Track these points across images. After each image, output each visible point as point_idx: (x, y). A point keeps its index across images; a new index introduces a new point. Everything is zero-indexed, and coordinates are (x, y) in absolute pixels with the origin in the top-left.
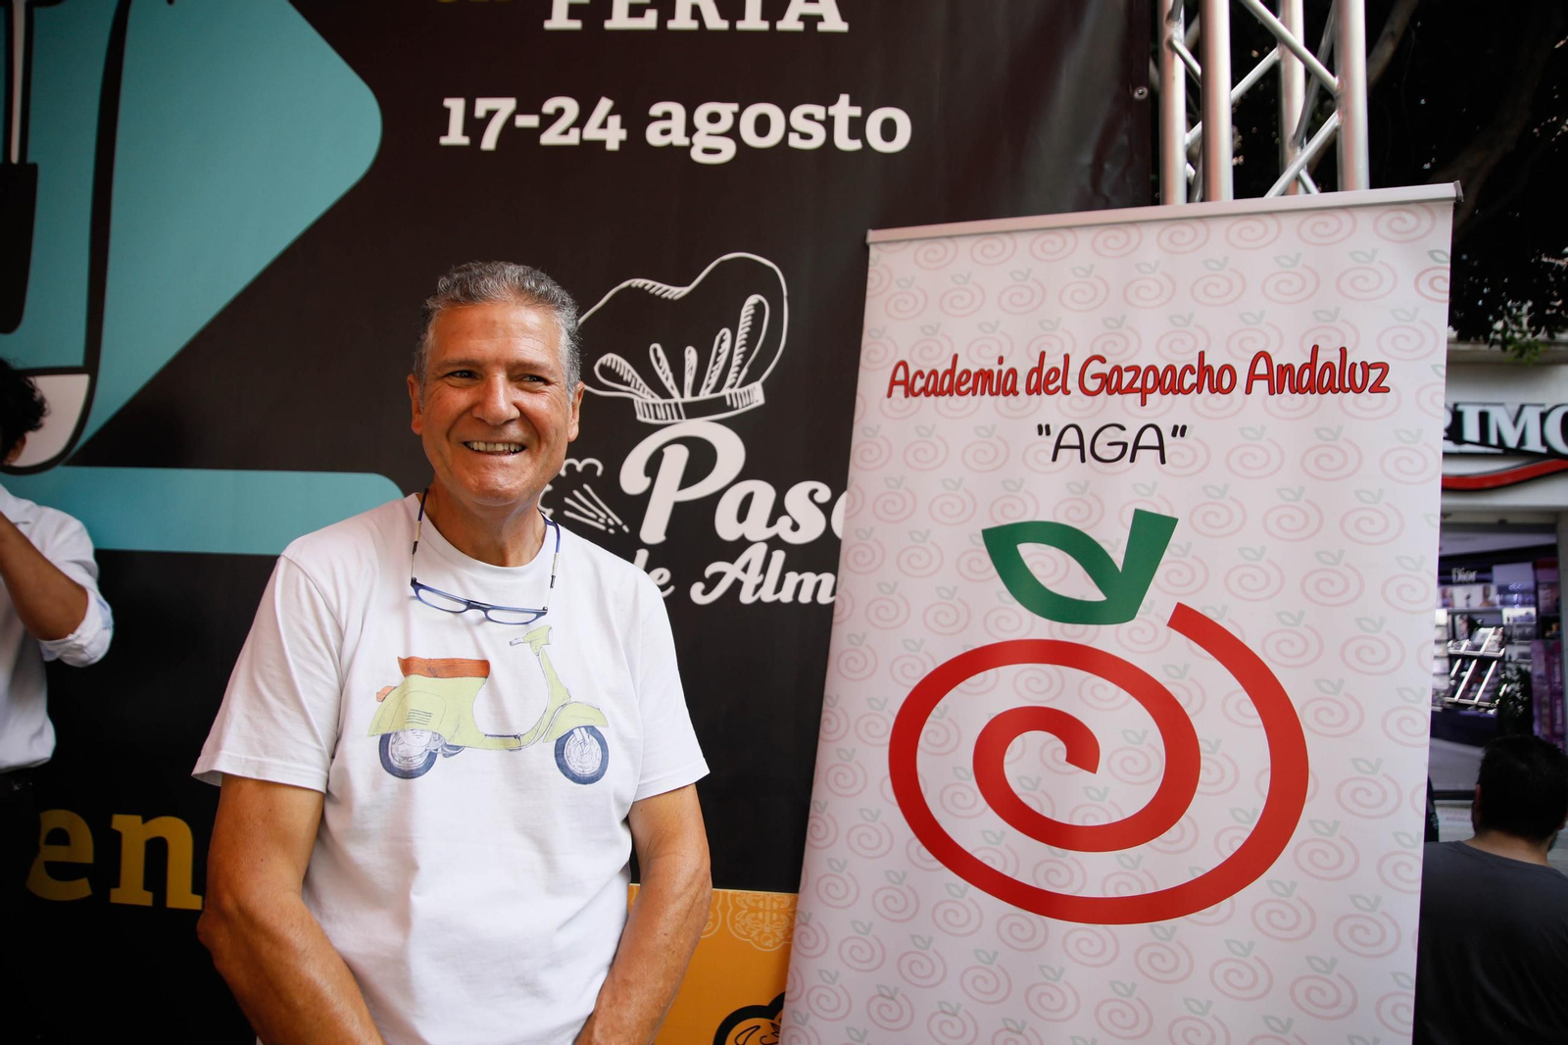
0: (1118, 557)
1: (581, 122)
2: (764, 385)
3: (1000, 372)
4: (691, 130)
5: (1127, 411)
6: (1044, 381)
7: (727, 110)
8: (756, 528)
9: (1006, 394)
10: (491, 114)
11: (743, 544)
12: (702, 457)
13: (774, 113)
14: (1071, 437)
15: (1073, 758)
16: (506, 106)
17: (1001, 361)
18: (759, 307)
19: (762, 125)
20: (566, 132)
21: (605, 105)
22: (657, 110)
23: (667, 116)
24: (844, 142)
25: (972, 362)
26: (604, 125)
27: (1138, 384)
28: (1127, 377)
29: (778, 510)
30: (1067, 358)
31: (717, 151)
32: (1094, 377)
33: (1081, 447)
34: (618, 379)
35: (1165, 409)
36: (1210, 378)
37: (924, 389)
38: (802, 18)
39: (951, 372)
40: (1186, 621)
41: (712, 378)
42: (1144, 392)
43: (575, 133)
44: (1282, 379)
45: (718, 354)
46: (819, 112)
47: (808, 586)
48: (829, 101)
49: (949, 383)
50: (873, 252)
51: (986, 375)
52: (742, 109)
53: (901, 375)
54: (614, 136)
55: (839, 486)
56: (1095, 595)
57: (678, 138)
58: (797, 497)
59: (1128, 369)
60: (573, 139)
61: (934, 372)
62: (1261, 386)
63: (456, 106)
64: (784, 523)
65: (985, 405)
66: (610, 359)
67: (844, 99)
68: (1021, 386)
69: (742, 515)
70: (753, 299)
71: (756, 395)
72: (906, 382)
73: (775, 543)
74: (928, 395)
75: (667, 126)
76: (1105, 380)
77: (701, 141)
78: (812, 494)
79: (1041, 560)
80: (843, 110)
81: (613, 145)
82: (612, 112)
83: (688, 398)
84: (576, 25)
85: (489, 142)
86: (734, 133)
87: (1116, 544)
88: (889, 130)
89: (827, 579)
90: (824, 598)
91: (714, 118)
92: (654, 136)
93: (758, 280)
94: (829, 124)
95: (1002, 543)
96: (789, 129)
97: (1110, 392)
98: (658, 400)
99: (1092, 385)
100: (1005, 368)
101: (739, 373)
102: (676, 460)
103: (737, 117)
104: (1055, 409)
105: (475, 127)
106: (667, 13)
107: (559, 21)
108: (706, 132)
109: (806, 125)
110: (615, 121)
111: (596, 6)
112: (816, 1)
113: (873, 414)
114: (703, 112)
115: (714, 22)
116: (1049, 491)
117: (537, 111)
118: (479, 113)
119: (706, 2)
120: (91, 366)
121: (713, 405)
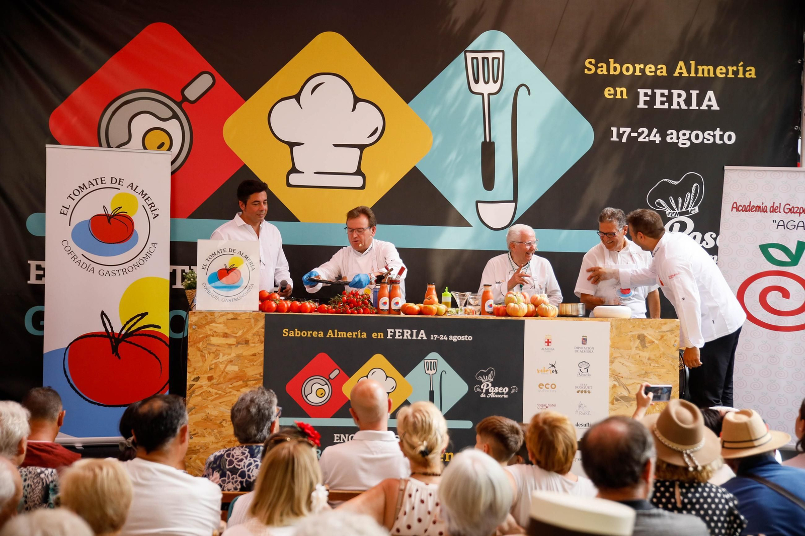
0: (794, 251)
1: (649, 135)
2: (698, 207)
3: (763, 206)
4: (678, 138)
5: (795, 217)
6: (774, 209)
7: (687, 132)
9: (764, 212)
10: (624, 132)
12: (683, 226)
13: (700, 133)
14: (781, 223)
15: (784, 296)
16: (628, 130)
17: (763, 204)
18: (697, 187)
19: (697, 137)
20: (645, 138)
21: (655, 130)
22: (669, 132)
23: (672, 134)
24: (718, 142)
25: (755, 204)
26: (655, 136)
27: (798, 211)
28: (796, 209)
29: (703, 240)
30: (780, 204)
31: (685, 144)
32: (787, 209)
33: (784, 226)
34: (662, 206)
37: (742, 210)
38: (707, 106)
39: (749, 206)
41: (685, 206)
42: (800, 213)
43: (647, 138)
45: (687, 199)
46: (712, 133)
48: (714, 130)
49: (749, 209)
50: (725, 172)
51: (759, 207)
52: (692, 132)
53: (735, 206)
54: (658, 139)
55: (718, 234)
56: (788, 260)
57: (675, 140)
58: (707, 236)
59: (796, 208)
60: (647, 140)
61: (745, 206)
63: (614, 129)
64: (704, 243)
65: (759, 214)
66: (659, 200)
67: (718, 129)
68: (768, 210)
70: (695, 185)
71: (696, 210)
72: (736, 207)
74: (743, 211)
75: (672, 137)
76: (790, 210)
77: (681, 141)
78: (711, 235)
79: (774, 252)
80: (718, 132)
81: (658, 142)
82: (657, 133)
83: (680, 211)
84: (646, 107)
85: (624, 140)
86: (689, 139)
87: (793, 249)
88: (730, 138)
91: (684, 135)
92: (668, 139)
93: (697, 180)
94: (714, 136)
95: (764, 248)
96: (704, 138)
97: (791, 213)
98: (672, 211)
99: (787, 211)
100: (764, 206)
101: (693, 203)
102: (677, 226)
103: (690, 134)
104: (777, 216)
105: (620, 136)
106: (671, 104)
107: (641, 105)
108: (682, 139)
109: (708, 137)
110: (658, 135)
111: (651, 101)
112: (711, 100)
113: (727, 215)
114: (681, 133)
115: (684, 107)
116: (776, 236)
117: (637, 132)
118: (621, 132)
119: (681, 100)
120: (515, 200)
121: (686, 213)
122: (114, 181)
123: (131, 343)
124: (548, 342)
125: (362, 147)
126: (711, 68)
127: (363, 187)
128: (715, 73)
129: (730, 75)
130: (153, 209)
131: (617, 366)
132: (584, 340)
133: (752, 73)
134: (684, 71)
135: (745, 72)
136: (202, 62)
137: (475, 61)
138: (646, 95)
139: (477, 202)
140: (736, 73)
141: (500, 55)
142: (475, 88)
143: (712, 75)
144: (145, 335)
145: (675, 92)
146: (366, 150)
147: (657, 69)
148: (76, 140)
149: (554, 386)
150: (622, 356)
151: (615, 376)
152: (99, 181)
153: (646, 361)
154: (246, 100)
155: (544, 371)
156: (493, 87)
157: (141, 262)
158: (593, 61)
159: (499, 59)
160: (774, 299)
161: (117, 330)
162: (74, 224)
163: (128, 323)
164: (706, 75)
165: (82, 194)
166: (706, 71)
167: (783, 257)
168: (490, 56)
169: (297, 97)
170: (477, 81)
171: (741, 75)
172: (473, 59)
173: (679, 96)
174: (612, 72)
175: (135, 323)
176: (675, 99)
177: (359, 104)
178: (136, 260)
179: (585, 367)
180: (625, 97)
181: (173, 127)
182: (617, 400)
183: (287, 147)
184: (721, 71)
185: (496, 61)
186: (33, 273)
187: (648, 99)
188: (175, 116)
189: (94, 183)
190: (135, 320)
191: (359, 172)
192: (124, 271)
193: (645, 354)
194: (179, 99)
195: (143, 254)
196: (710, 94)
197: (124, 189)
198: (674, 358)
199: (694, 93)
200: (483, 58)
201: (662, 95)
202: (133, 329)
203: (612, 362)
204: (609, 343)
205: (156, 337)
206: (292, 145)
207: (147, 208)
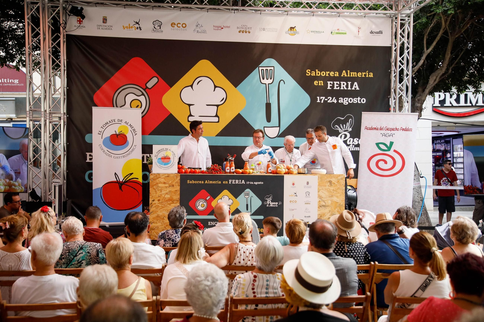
0: (389, 146)
1: (332, 100)
4: (343, 101)
5: (389, 132)
6: (381, 129)
7: (347, 99)
8: (351, 143)
9: (377, 130)
10: (322, 99)
11: (350, 145)
12: (346, 136)
13: (352, 99)
14: (384, 134)
15: (385, 163)
16: (324, 98)
17: (377, 127)
19: (351, 100)
21: (334, 98)
22: (340, 99)
23: (341, 99)
24: (359, 102)
25: (374, 127)
29: (353, 141)
30: (383, 127)
31: (346, 103)
34: (337, 128)
35: (393, 132)
36: (397, 129)
38: (355, 88)
40: (395, 151)
41: (346, 128)
42: (391, 130)
44: (403, 130)
46: (356, 99)
47: (357, 149)
48: (357, 98)
49: (371, 129)
50: (362, 114)
51: (375, 128)
52: (349, 98)
54: (335, 101)
55: (359, 138)
56: (387, 149)
57: (342, 102)
58: (355, 140)
59: (389, 128)
60: (331, 102)
62: (401, 130)
63: (318, 98)
64: (354, 142)
65: (375, 131)
66: (336, 126)
67: (359, 97)
68: (379, 129)
69: (350, 142)
70: (350, 119)
71: (351, 129)
72: (367, 128)
73: (353, 144)
74: (369, 130)
75: (341, 100)
77: (344, 102)
79: (381, 146)
80: (359, 99)
81: (335, 103)
83: (344, 130)
84: (331, 88)
85: (322, 102)
86: (348, 101)
87: (388, 145)
88: (363, 101)
89: (358, 148)
90: (358, 150)
91: (346, 99)
92: (340, 101)
93: (351, 117)
94: (357, 100)
95: (377, 144)
96: (353, 101)
97: (388, 130)
98: (341, 130)
99: (386, 129)
101: (349, 127)
102: (343, 136)
104: (382, 132)
105: (321, 100)
106: (340, 87)
107: (329, 88)
108: (345, 101)
109: (355, 100)
110: (335, 100)
111: (333, 86)
112: (356, 86)
113: (363, 131)
114: (345, 99)
115: (345, 89)
116: (382, 140)
117: (327, 98)
118: (321, 99)
119: (344, 86)
120: (279, 126)
121: (347, 131)
122: (119, 121)
123: (126, 185)
124: (293, 184)
125: (218, 106)
126: (356, 73)
127: (218, 122)
128: (357, 75)
129: (363, 76)
130: (134, 131)
131: (321, 193)
132: (308, 183)
133: (371, 75)
134: (345, 74)
135: (369, 75)
136: (153, 73)
137: (263, 71)
138: (331, 84)
139: (264, 127)
140: (365, 75)
141: (272, 68)
142: (263, 81)
143: (356, 76)
144: (132, 182)
145: (342, 83)
146: (219, 107)
147: (335, 74)
148: (104, 105)
149: (296, 202)
150: (323, 189)
151: (320, 197)
152: (113, 121)
153: (332, 191)
154: (171, 87)
155: (292, 196)
156: (270, 81)
157: (130, 153)
158: (310, 70)
159: (272, 70)
160: (381, 164)
161: (121, 180)
162: (103, 138)
163: (125, 177)
164: (354, 76)
165: (106, 126)
166: (354, 74)
167: (385, 148)
168: (269, 68)
169: (192, 86)
170: (263, 79)
171: (367, 76)
172: (262, 70)
173: (344, 84)
174: (317, 75)
175: (128, 177)
176: (342, 86)
177: (216, 88)
178: (128, 152)
179: (307, 194)
180: (322, 85)
181: (142, 99)
182: (321, 207)
183: (188, 106)
184: (359, 74)
185: (271, 71)
186: (88, 157)
187: (331, 85)
188: (143, 94)
189: (111, 122)
190: (128, 176)
191: (217, 116)
192: (124, 157)
193: (332, 188)
194: (145, 88)
195: (131, 150)
196: (356, 83)
197: (123, 124)
198: (343, 190)
199: (349, 83)
200: (266, 70)
201: (337, 84)
202: (127, 179)
203: (319, 192)
204: (317, 184)
205: (137, 183)
206: (190, 105)
207: (132, 131)
